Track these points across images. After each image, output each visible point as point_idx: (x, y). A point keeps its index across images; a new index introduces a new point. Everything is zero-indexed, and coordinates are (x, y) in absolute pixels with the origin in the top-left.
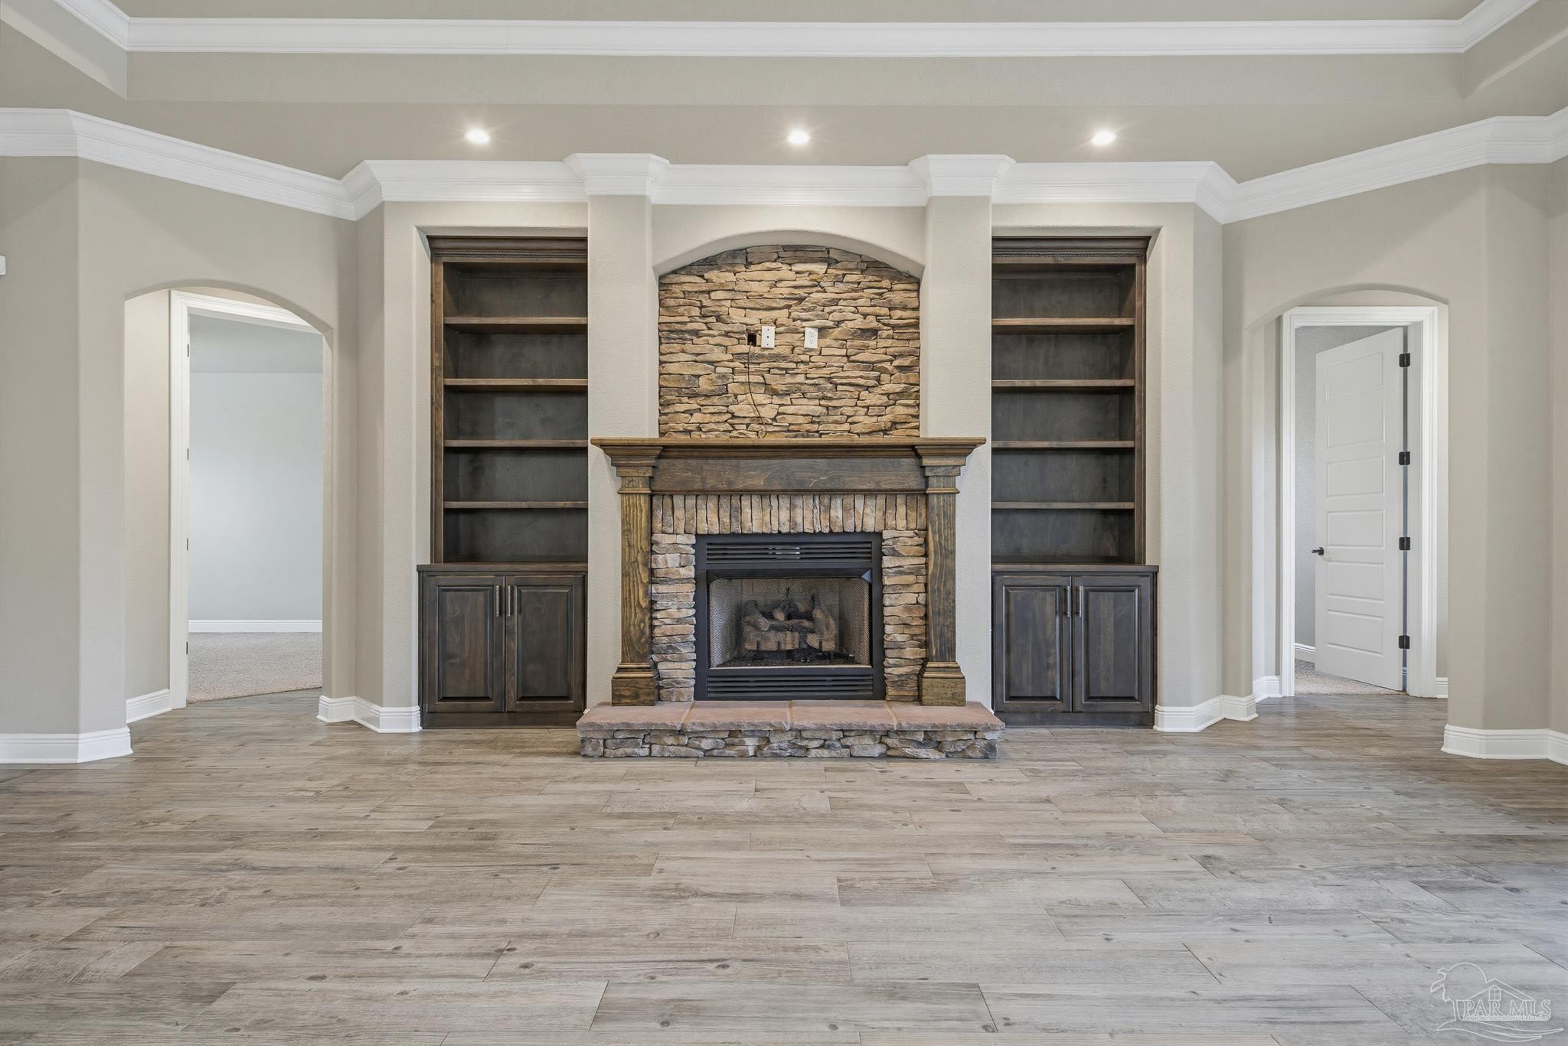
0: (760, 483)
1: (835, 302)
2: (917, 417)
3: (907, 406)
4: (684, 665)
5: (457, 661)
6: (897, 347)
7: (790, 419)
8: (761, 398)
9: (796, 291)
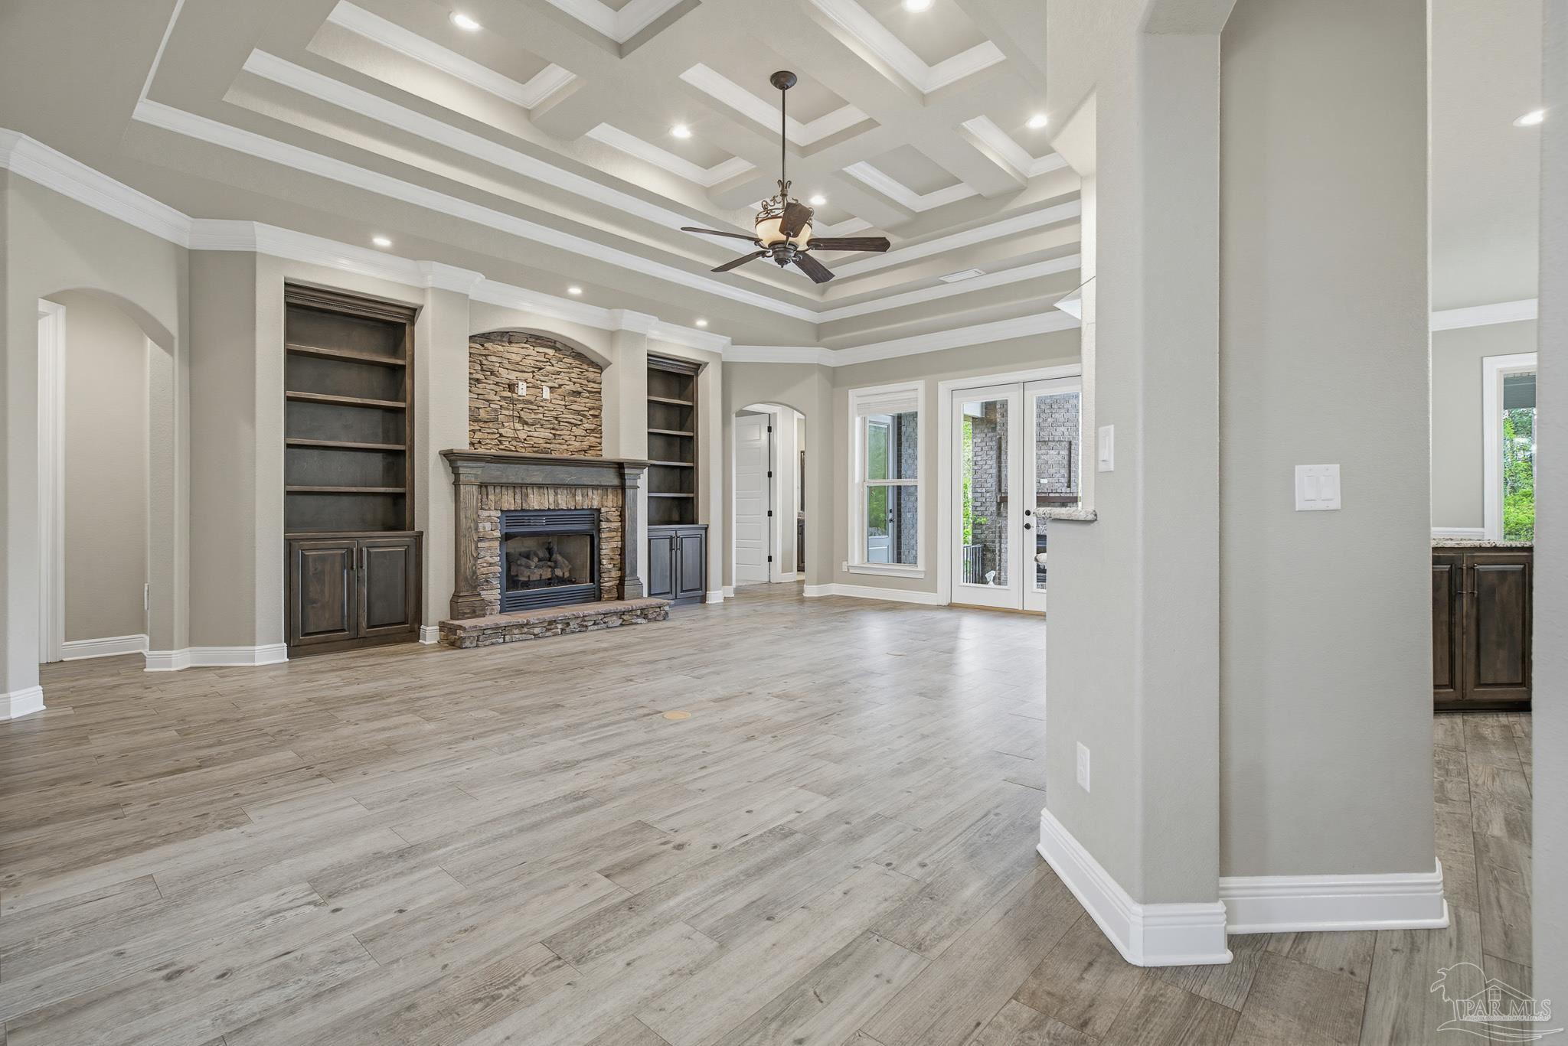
0: (539, 480)
1: (559, 373)
2: (600, 444)
3: (596, 437)
4: (494, 592)
5: (319, 605)
6: (590, 403)
7: (536, 440)
8: (518, 426)
9: (537, 363)
